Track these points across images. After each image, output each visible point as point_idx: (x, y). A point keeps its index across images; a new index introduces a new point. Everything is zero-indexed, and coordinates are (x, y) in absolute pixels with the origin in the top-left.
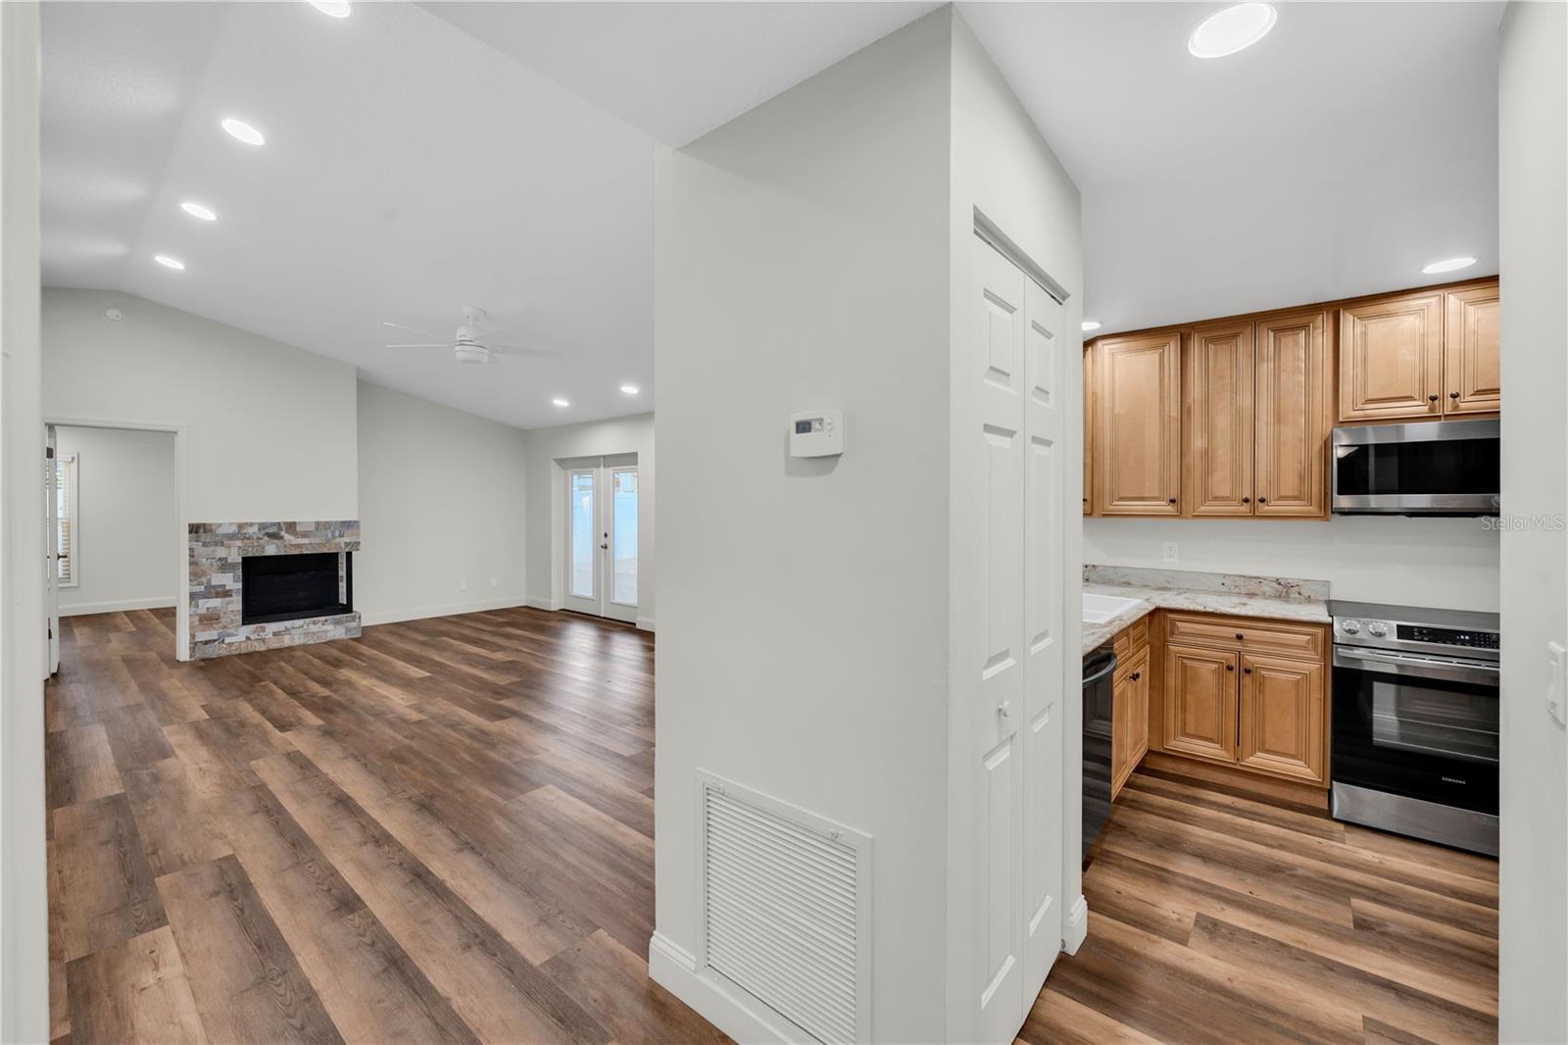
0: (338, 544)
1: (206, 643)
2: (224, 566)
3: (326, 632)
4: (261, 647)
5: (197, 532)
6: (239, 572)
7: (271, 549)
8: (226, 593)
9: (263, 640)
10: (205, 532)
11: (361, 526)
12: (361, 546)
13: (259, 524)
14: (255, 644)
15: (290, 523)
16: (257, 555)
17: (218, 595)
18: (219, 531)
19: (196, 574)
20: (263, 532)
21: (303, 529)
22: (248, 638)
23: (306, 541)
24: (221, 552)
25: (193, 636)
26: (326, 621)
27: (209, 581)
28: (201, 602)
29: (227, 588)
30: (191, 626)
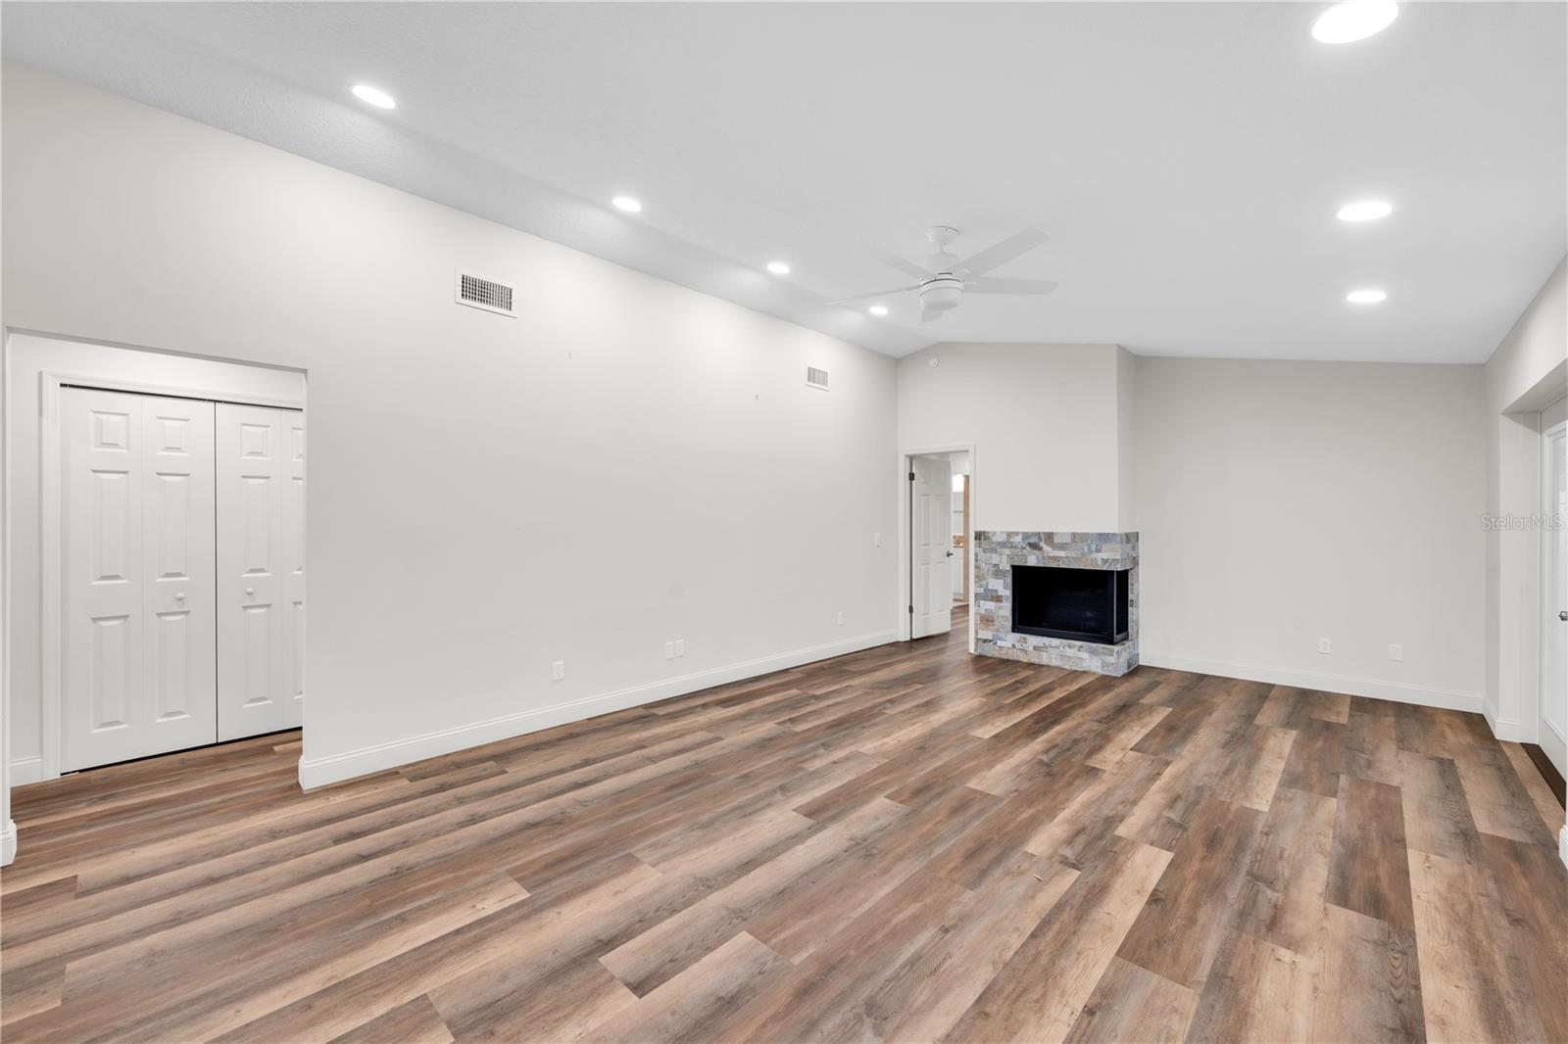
0: (1109, 561)
1: (985, 641)
2: (998, 573)
4: (1024, 658)
5: (980, 539)
6: (1009, 579)
7: (1032, 560)
8: (998, 599)
9: (1025, 651)
10: (986, 539)
13: (1023, 534)
14: (1019, 653)
15: (1048, 533)
16: (1021, 564)
17: (994, 599)
18: (994, 539)
19: (979, 578)
20: (1026, 542)
21: (1060, 541)
22: (1014, 646)
23: (1062, 554)
24: (995, 559)
25: (976, 632)
26: (1081, 647)
27: (988, 584)
28: (982, 602)
29: (1000, 593)
30: (976, 625)
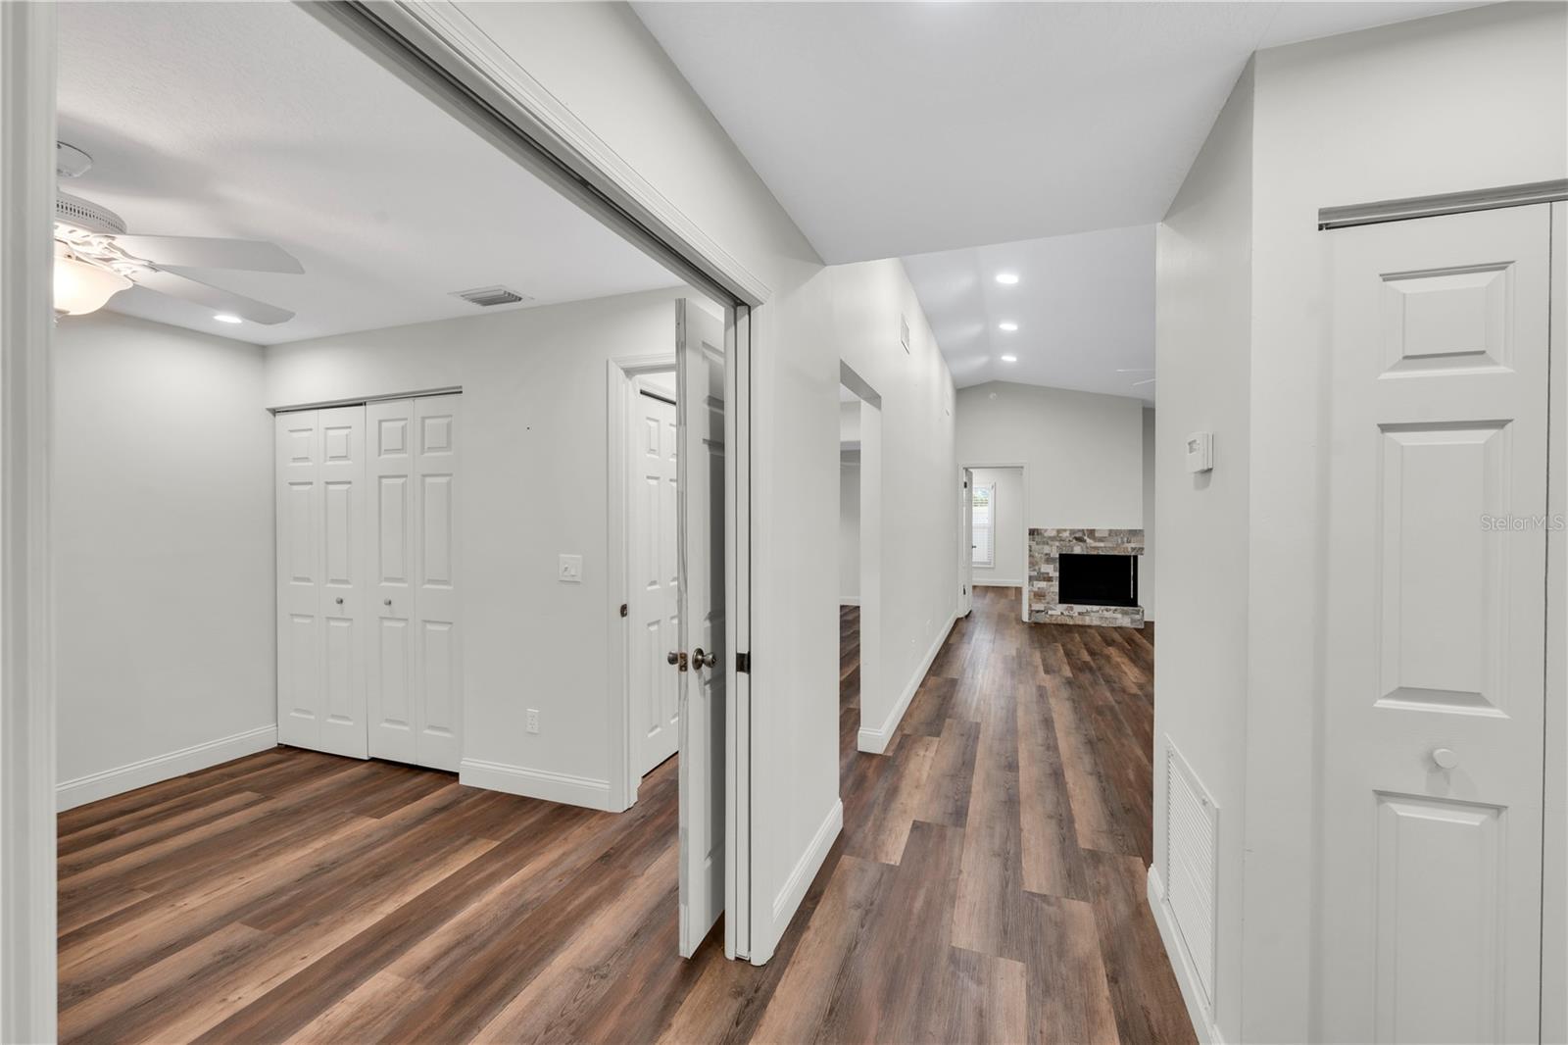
0: (1127, 549)
1: (1038, 612)
2: (1049, 560)
3: (1116, 619)
4: (1071, 622)
5: (1033, 534)
6: (1058, 565)
7: (1078, 550)
8: (1049, 579)
9: (1072, 617)
10: (1038, 534)
11: (1145, 534)
12: (1145, 552)
13: (1071, 530)
14: (1067, 618)
15: (1091, 530)
16: (1069, 553)
17: (1044, 580)
18: (1045, 535)
19: (1032, 564)
20: (1073, 536)
21: (1101, 535)
22: (1062, 613)
24: (1047, 549)
25: (1030, 606)
26: (1116, 610)
27: (1040, 569)
28: (1035, 582)
29: (1051, 575)
30: (1030, 599)
